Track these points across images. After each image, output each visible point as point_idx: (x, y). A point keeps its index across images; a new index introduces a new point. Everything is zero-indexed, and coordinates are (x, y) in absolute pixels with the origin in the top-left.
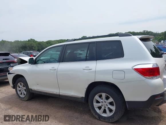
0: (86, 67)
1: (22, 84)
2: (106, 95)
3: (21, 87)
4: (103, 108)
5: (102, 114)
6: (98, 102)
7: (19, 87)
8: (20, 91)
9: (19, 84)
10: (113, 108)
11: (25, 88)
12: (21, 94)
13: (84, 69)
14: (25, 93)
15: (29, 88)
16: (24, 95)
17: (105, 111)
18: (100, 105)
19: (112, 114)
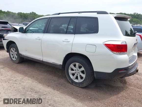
0: (66, 39)
1: (14, 49)
2: (79, 64)
3: (13, 51)
4: (76, 75)
5: (75, 79)
6: (72, 70)
7: (12, 52)
8: (13, 55)
9: (12, 49)
10: (84, 76)
11: (16, 53)
12: (14, 57)
13: (64, 41)
14: (16, 57)
15: (20, 53)
16: (16, 58)
17: (77, 78)
18: (74, 72)
19: (82, 80)
